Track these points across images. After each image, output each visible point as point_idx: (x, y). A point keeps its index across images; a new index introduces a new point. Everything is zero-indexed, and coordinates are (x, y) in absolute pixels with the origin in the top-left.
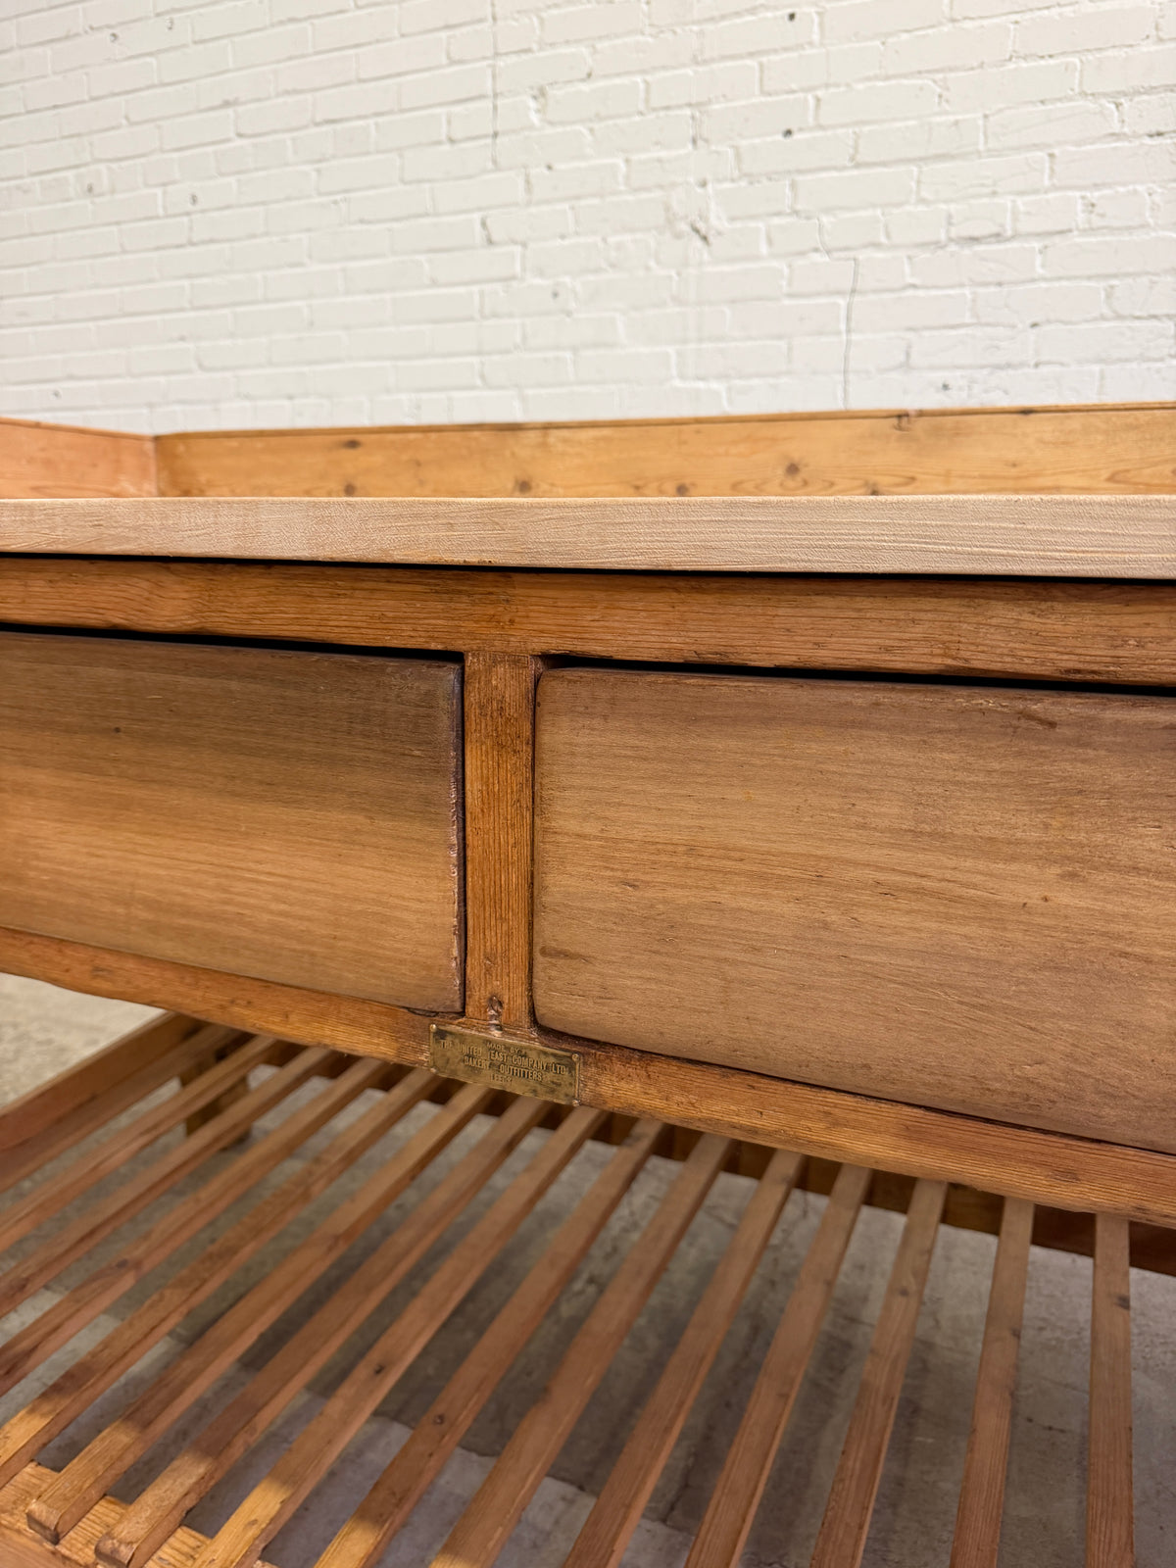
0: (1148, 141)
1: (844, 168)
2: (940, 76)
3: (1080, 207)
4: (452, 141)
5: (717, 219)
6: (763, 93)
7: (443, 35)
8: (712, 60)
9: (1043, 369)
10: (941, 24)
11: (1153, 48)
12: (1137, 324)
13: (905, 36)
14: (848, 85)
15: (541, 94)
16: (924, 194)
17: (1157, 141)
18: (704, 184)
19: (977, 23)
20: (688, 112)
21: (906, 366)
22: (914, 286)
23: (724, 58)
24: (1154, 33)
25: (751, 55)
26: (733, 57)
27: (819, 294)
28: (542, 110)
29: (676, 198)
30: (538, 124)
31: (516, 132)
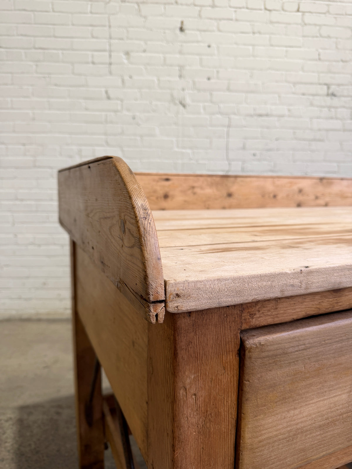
4: (93, 63)
5: (188, 101)
7: (90, 28)
8: (185, 54)
14: (226, 69)
15: (127, 54)
16: (247, 102)
18: (183, 90)
20: (178, 68)
21: (244, 148)
23: (190, 54)
25: (197, 55)
28: (128, 59)
29: (174, 93)
30: (126, 63)
31: (118, 64)
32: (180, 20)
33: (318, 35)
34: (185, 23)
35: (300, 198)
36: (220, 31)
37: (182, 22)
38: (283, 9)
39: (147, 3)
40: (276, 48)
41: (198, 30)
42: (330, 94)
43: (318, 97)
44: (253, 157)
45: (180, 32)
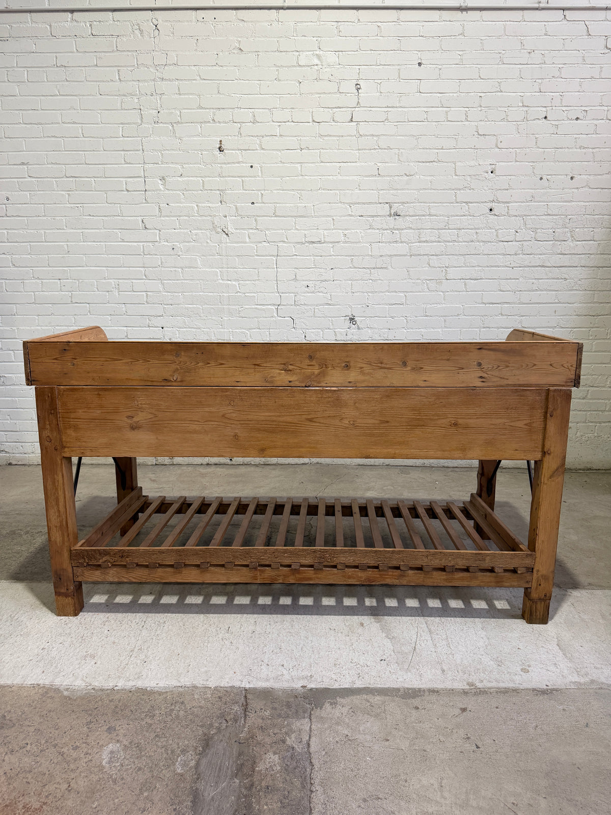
0: (359, 218)
1: (272, 217)
2: (300, 192)
3: (342, 235)
4: (128, 191)
5: (231, 229)
6: (244, 190)
7: (123, 153)
8: (226, 177)
9: (335, 282)
10: (298, 176)
11: (358, 192)
12: (360, 270)
13: (287, 178)
14: (271, 191)
15: (163, 179)
16: (297, 227)
17: (361, 218)
18: (225, 217)
19: (309, 177)
20: (218, 192)
21: (295, 279)
22: (296, 255)
23: (229, 176)
24: (358, 187)
25: (239, 177)
26: (232, 177)
27: (267, 256)
28: (164, 185)
29: (216, 220)
30: (163, 189)
31: (154, 191)
32: (219, 139)
33: (377, 147)
34: (223, 143)
36: (263, 149)
37: (221, 141)
38: (333, 120)
39: (182, 123)
40: (328, 164)
41: (239, 150)
42: (392, 214)
43: (379, 218)
44: (307, 289)
45: (219, 152)
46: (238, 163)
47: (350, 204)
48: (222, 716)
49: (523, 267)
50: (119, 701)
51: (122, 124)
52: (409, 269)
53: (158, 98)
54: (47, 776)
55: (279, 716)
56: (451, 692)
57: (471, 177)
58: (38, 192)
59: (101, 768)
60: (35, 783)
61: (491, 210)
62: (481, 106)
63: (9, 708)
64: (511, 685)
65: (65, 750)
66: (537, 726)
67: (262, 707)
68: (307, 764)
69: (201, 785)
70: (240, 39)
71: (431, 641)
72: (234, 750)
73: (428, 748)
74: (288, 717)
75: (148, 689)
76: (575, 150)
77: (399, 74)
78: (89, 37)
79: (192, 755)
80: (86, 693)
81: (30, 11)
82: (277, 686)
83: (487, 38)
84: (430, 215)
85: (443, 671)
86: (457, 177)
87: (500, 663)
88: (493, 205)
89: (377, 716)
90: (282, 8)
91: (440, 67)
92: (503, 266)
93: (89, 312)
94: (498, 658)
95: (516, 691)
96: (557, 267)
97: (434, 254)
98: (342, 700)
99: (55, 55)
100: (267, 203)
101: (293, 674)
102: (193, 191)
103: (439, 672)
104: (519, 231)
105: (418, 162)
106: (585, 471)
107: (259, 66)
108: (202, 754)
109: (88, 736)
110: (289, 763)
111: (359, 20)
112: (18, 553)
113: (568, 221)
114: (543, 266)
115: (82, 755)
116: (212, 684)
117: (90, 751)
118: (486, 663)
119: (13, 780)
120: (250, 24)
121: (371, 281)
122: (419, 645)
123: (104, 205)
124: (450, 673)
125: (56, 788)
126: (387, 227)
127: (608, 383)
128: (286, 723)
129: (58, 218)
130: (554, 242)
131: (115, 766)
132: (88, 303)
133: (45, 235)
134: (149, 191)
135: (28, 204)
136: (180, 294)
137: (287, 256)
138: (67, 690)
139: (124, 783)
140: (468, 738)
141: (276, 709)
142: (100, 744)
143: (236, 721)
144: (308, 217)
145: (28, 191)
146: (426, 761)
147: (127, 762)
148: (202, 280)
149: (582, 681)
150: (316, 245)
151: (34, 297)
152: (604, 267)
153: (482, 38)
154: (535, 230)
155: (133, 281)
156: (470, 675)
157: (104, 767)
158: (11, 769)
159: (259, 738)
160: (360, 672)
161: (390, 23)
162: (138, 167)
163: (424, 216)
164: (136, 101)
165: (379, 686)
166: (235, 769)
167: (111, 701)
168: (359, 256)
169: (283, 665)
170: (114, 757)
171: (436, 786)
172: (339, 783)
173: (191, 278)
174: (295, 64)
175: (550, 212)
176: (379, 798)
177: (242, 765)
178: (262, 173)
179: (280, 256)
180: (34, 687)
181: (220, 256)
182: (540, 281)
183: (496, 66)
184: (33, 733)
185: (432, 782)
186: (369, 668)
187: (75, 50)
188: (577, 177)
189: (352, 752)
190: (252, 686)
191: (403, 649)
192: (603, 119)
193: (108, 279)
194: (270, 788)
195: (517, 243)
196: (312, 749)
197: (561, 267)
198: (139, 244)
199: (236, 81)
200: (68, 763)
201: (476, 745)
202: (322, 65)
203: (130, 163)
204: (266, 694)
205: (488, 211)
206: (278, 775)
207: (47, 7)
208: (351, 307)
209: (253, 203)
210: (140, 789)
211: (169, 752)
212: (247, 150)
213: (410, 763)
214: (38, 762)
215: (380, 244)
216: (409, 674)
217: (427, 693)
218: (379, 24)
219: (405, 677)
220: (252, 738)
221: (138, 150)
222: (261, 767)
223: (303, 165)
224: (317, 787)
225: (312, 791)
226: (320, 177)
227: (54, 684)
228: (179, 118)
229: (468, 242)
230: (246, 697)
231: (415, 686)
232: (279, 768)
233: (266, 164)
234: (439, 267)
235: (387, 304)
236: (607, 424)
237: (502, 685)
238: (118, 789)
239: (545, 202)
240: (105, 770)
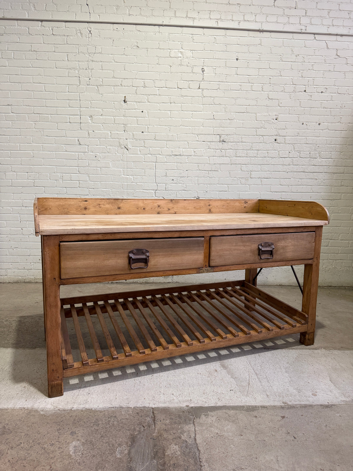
0: (202, 142)
1: (153, 140)
2: (169, 127)
3: (193, 152)
4: (70, 123)
5: (129, 146)
6: (138, 124)
7: (68, 101)
8: (127, 117)
9: (188, 178)
10: (169, 118)
11: (202, 128)
12: (203, 171)
13: (163, 119)
14: (153, 126)
15: (91, 116)
16: (168, 146)
17: (204, 142)
18: (127, 139)
19: (175, 119)
20: (123, 125)
21: (166, 176)
22: (167, 162)
23: (130, 117)
24: (202, 125)
25: (135, 117)
27: (150, 162)
28: (91, 120)
29: (121, 141)
30: (91, 122)
31: (85, 123)
32: (124, 96)
33: (213, 103)
34: (126, 98)
35: (159, 210)
36: (149, 102)
37: (125, 97)
38: (189, 88)
39: (103, 86)
40: (186, 112)
41: (135, 102)
42: (221, 141)
43: (214, 143)
44: (172, 181)
45: (124, 103)
46: (135, 109)
47: (198, 135)
48: (140, 424)
49: (293, 172)
50: (76, 416)
51: (68, 85)
52: (230, 172)
53: (90, 71)
54: (36, 461)
55: (175, 423)
56: (274, 407)
57: (265, 122)
58: (17, 122)
59: (70, 456)
60: (29, 466)
61: (276, 140)
62: (270, 83)
63: (7, 422)
64: (307, 403)
65: (45, 446)
66: (326, 425)
67: (164, 418)
68: (196, 450)
69: (133, 465)
70: (137, 41)
71: (258, 379)
72: (151, 443)
73: (266, 439)
74: (180, 423)
75: (93, 409)
76: (321, 109)
77: (226, 64)
78: (51, 35)
79: (125, 447)
80: (55, 413)
81: (17, 20)
82: (171, 406)
83: (274, 47)
84: (242, 142)
85: (268, 396)
86: (257, 121)
87: (299, 391)
88: (277, 137)
89: (233, 421)
90: (162, 25)
91: (248, 61)
92: (282, 172)
93: (44, 192)
94: (298, 388)
95: (311, 406)
96: (312, 172)
97: (244, 163)
98: (211, 413)
99: (31, 44)
100: (151, 133)
101: (180, 399)
102: (109, 124)
103: (265, 396)
104: (291, 152)
105: (236, 112)
106: (328, 288)
107: (148, 56)
108: (132, 446)
109: (59, 437)
110: (185, 450)
111: (204, 34)
112: (3, 332)
113: (317, 147)
114: (304, 172)
115: (57, 449)
116: (132, 405)
117: (61, 446)
118: (291, 391)
119: (15, 465)
120: (144, 33)
121: (209, 178)
122: (251, 382)
123: (56, 130)
124: (272, 397)
125: (43, 469)
126: (218, 148)
127: (340, 238)
128: (180, 427)
129: (28, 137)
130: (310, 159)
131: (78, 455)
132: (44, 187)
133: (20, 146)
134: (83, 123)
135: (11, 128)
136: (99, 183)
137: (161, 162)
138: (43, 411)
139: (85, 465)
140: (289, 433)
141: (172, 419)
142: (67, 442)
143: (149, 427)
144: (174, 141)
145: (11, 121)
146: (266, 446)
147: (85, 452)
148: (112, 175)
149: (348, 400)
150: (178, 157)
151: (12, 182)
152: (337, 173)
153: (271, 47)
154: (299, 152)
155: (72, 174)
156: (283, 398)
157: (71, 456)
158: (13, 458)
159: (165, 436)
160: (219, 397)
161: (221, 37)
162: (77, 109)
163: (238, 142)
164: (77, 72)
165: (232, 405)
166: (153, 454)
167: (71, 417)
168: (202, 163)
169: (173, 394)
170: (77, 449)
171: (275, 460)
172: (217, 460)
173: (106, 173)
174: (168, 56)
175: (308, 142)
176: (242, 469)
177: (157, 452)
178: (148, 115)
179: (158, 162)
180: (21, 409)
181: (123, 161)
182: (303, 180)
183: (279, 62)
184: (24, 437)
185: (272, 458)
186: (224, 395)
187: (43, 43)
188: (322, 124)
189: (222, 443)
190: (156, 406)
191: (242, 384)
192: (335, 93)
193: (56, 173)
194: (176, 465)
195: (290, 159)
196: (198, 441)
197: (314, 172)
198: (76, 153)
199: (135, 64)
200: (48, 453)
201: (294, 437)
202: (183, 57)
203: (72, 107)
204: (165, 411)
205: (274, 141)
206: (179, 457)
207: (27, 17)
208: (197, 192)
209: (143, 132)
210: (95, 468)
211: (111, 445)
212: (140, 102)
213: (257, 448)
214: (29, 454)
215: (214, 157)
216: (248, 398)
217: (260, 408)
218: (215, 37)
219: (246, 399)
220: (161, 436)
221: (77, 100)
222: (168, 453)
223: (172, 112)
224: (204, 463)
225: (201, 466)
226: (181, 119)
227: (34, 407)
228: (102, 83)
229: (263, 157)
230: (153, 412)
231: (253, 405)
232: (179, 453)
233: (150, 110)
234: (247, 171)
235: (217, 191)
236: (339, 261)
237: (303, 403)
238: (82, 468)
239: (305, 137)
240: (72, 457)
